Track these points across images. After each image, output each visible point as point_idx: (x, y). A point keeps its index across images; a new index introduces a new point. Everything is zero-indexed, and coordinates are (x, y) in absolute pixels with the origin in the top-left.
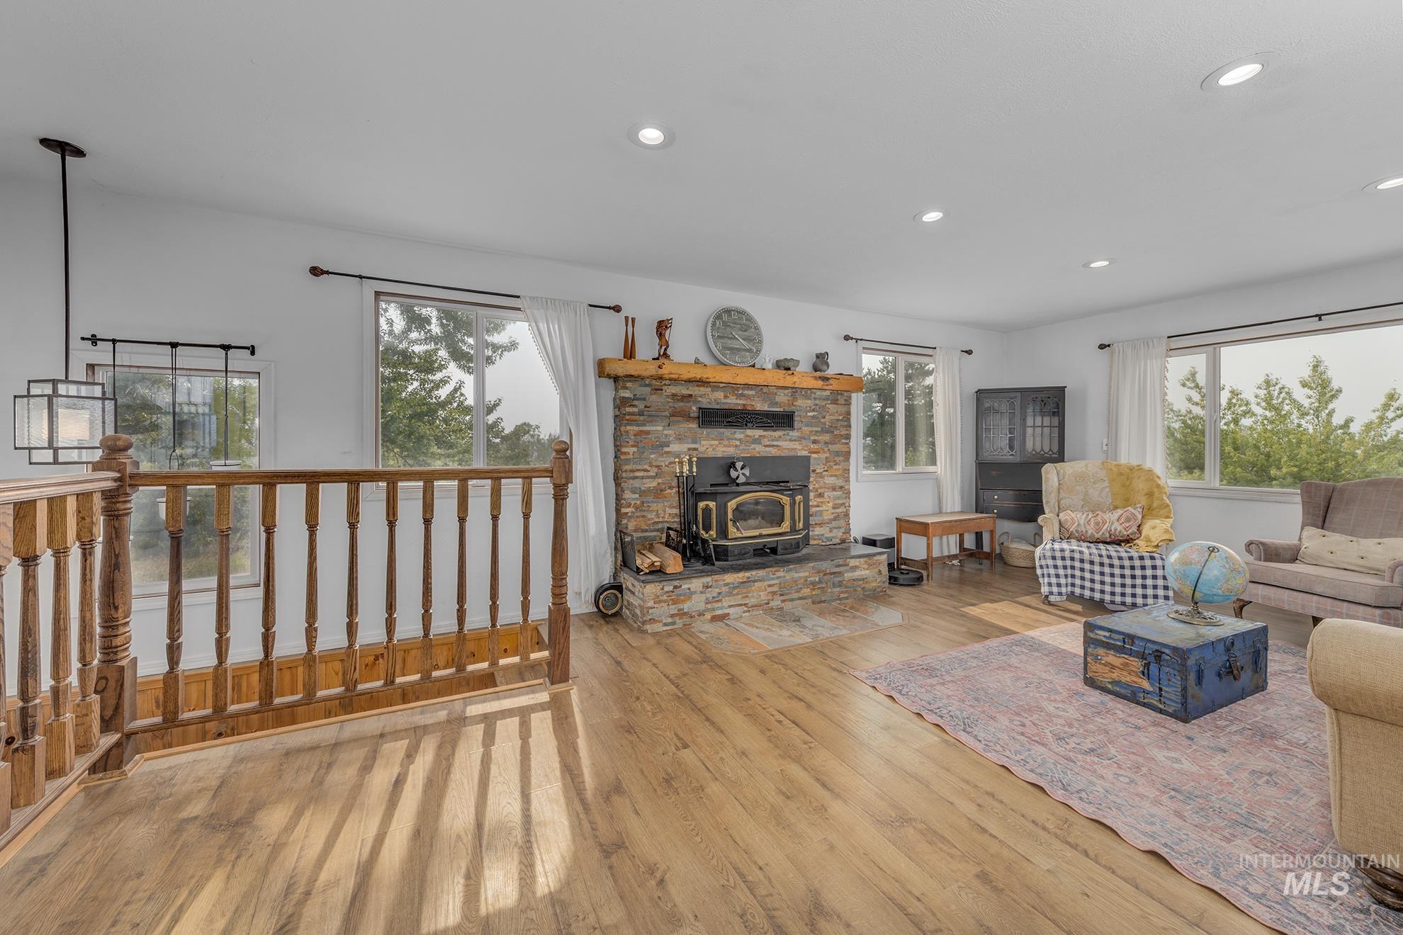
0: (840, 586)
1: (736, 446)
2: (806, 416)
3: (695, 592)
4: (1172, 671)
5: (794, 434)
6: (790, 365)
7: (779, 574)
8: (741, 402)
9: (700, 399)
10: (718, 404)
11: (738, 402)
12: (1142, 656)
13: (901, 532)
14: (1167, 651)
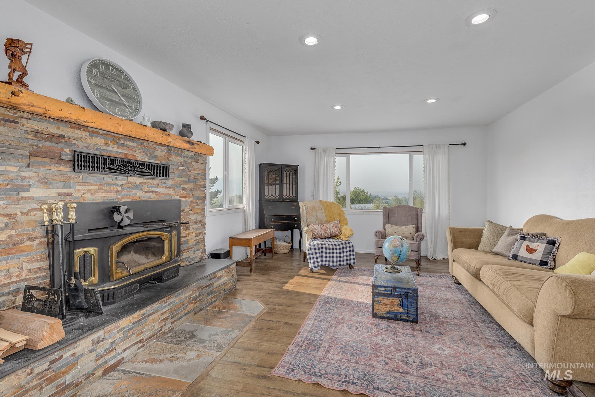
0: (212, 293)
1: (117, 192)
2: (178, 169)
3: (82, 355)
4: (412, 301)
5: (169, 182)
6: (167, 127)
7: (170, 301)
8: (123, 151)
9: (74, 142)
10: (97, 149)
11: (119, 150)
12: (400, 296)
13: (232, 246)
14: (410, 291)
